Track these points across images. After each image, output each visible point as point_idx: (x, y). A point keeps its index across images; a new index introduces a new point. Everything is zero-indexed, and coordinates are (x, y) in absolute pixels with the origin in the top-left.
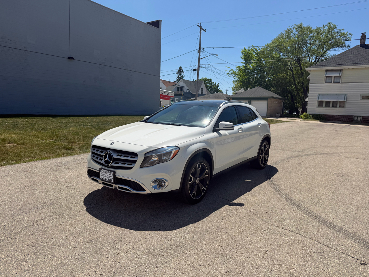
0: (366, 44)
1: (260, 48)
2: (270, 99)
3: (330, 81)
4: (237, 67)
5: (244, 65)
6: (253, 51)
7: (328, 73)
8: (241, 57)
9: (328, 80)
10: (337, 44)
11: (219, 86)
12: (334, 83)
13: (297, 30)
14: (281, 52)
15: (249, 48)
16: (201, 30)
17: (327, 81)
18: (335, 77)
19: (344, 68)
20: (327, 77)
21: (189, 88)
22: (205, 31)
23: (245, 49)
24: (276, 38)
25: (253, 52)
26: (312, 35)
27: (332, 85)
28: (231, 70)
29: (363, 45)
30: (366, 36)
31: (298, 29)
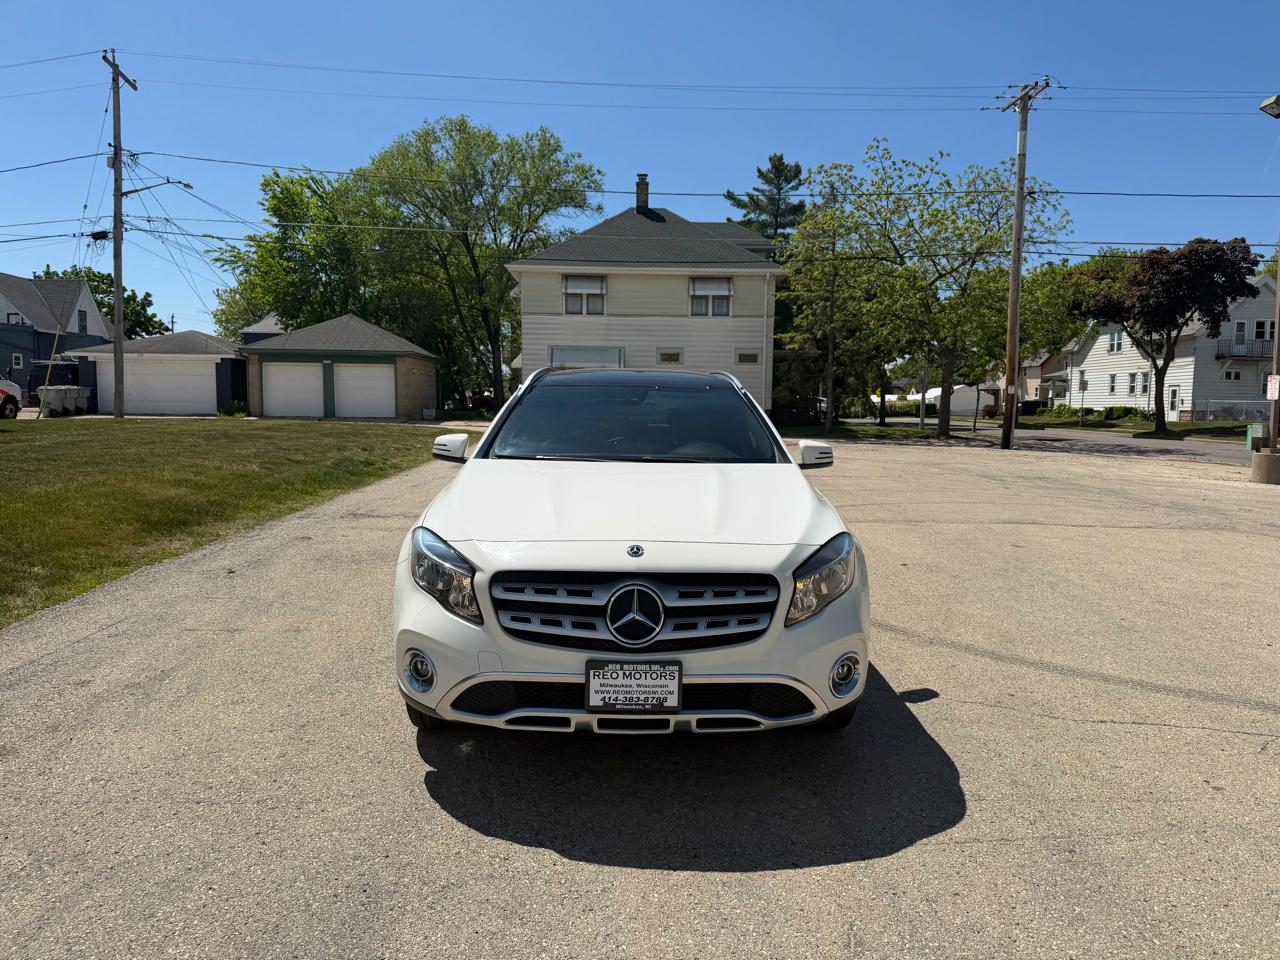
0: (650, 206)
1: (332, 177)
2: (404, 359)
3: (577, 308)
4: (249, 236)
5: (275, 231)
6: (309, 187)
7: (570, 284)
8: (259, 203)
9: (574, 305)
10: (571, 198)
11: (150, 304)
12: (588, 313)
13: (451, 137)
14: (405, 201)
15: (292, 174)
16: (115, 80)
17: (570, 309)
18: (589, 296)
19: (611, 272)
20: (567, 295)
21: (19, 309)
22: (135, 88)
23: (278, 176)
24: (383, 151)
25: (306, 190)
26: (495, 157)
27: (584, 319)
28: (229, 248)
29: (643, 209)
30: (647, 184)
31: (453, 133)
